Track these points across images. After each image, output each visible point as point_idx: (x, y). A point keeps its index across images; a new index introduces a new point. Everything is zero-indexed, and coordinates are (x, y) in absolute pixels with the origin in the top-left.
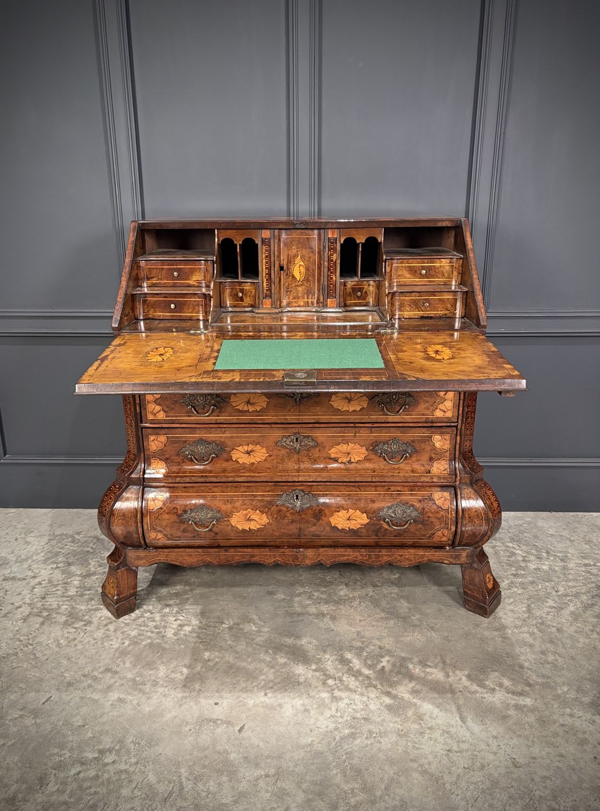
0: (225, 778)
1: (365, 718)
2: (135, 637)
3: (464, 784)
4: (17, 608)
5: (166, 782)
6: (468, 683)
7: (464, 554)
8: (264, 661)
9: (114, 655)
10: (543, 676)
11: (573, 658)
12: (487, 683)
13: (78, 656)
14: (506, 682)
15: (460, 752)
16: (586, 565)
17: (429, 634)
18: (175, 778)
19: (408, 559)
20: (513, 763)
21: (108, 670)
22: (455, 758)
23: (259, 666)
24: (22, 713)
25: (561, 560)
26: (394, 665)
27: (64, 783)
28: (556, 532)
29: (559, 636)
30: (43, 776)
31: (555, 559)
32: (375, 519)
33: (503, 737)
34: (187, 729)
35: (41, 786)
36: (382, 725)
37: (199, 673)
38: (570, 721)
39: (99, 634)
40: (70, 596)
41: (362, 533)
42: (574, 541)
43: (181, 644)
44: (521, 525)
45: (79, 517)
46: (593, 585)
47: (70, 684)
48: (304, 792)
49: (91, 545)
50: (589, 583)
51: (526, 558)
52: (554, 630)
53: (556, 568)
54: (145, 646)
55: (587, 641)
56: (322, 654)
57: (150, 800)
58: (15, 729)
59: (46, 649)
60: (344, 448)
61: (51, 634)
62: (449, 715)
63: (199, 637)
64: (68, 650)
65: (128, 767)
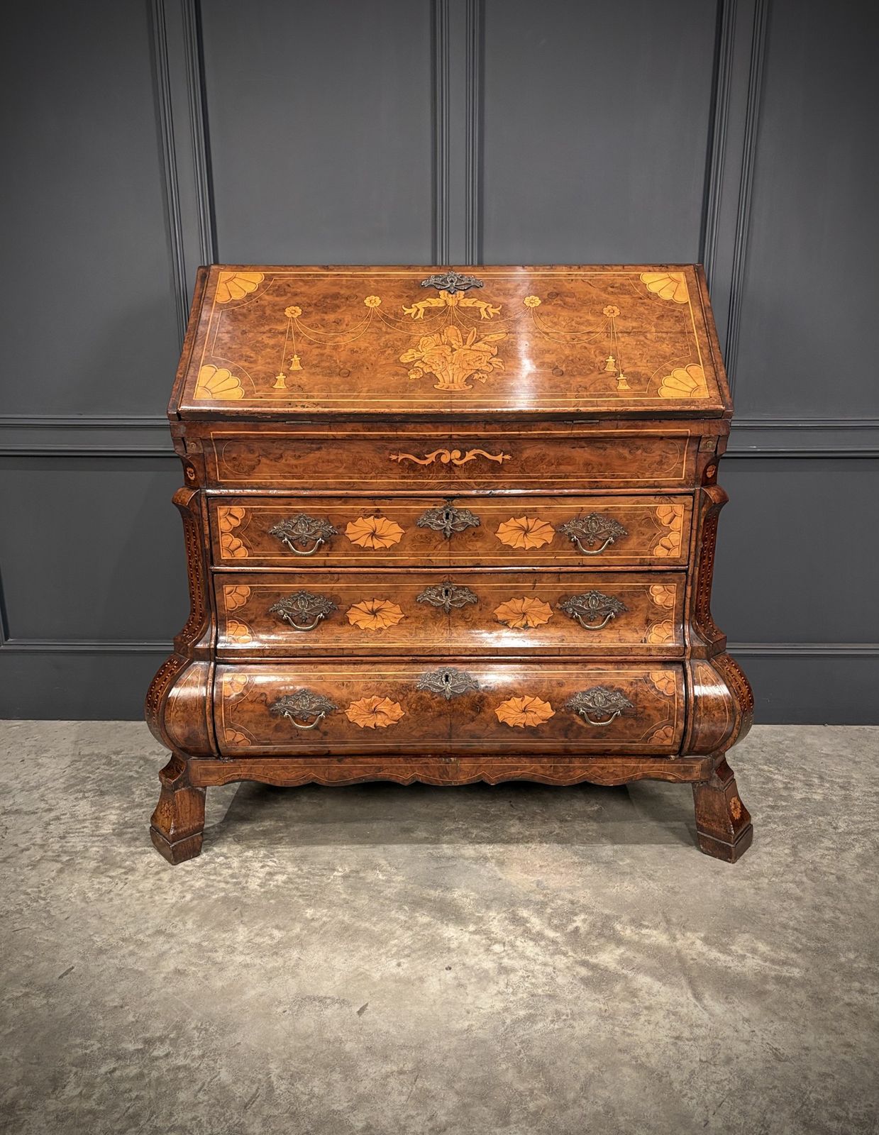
0: (336, 1076)
1: (550, 996)
2: (200, 889)
3: (700, 1083)
4: (23, 851)
5: (246, 1082)
6: (705, 949)
7: (698, 767)
8: (396, 920)
9: (169, 912)
10: (818, 939)
11: (861, 915)
12: (733, 948)
13: (115, 913)
14: (762, 947)
15: (695, 1040)
17: (645, 884)
18: (260, 1076)
19: (612, 773)
20: (775, 1054)
21: (159, 932)
22: (687, 1048)
23: (388, 927)
24: (27, 990)
25: (840, 787)
26: (593, 925)
27: (89, 1085)
28: (833, 751)
29: (841, 886)
30: (58, 1075)
31: (832, 786)
32: (563, 710)
33: (758, 1020)
34: (280, 1010)
35: (55, 1089)
36: (576, 1004)
37: (298, 937)
38: (860, 999)
39: (148, 884)
40: (102, 835)
41: (543, 732)
43: (272, 898)
44: (780, 742)
45: (118, 732)
47: (101, 951)
48: (457, 1093)
51: (789, 785)
52: (832, 878)
53: (834, 798)
54: (217, 900)
56: (484, 910)
57: (222, 1107)
58: (16, 1012)
59: (66, 905)
60: (517, 605)
61: (73, 884)
62: (677, 990)
63: (297, 889)
64: (99, 906)
65: (188, 1061)
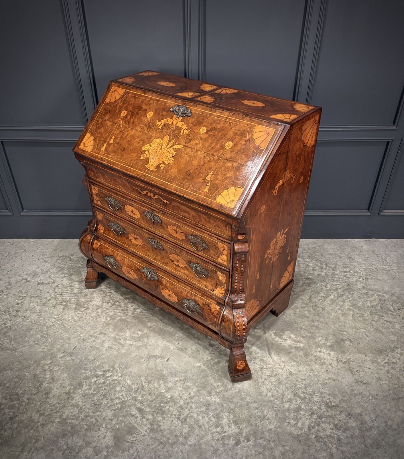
0: (161, 382)
2: (112, 316)
3: (267, 383)
4: (49, 300)
5: (135, 384)
6: (274, 337)
8: (177, 327)
9: (103, 325)
10: (311, 333)
11: (326, 324)
12: (283, 336)
13: (85, 326)
14: (293, 336)
15: (267, 369)
16: (345, 272)
18: (139, 382)
20: (290, 373)
21: (101, 333)
22: (264, 371)
23: (175, 330)
24: (64, 354)
25: (332, 269)
27: (90, 385)
28: (333, 252)
29: (322, 312)
30: (80, 382)
31: (329, 269)
33: (287, 362)
34: (143, 360)
35: (80, 387)
37: (146, 334)
39: (94, 314)
40: (75, 294)
42: (342, 257)
44: (315, 248)
46: (346, 284)
47: (84, 340)
48: (197, 387)
49: (81, 262)
50: (344, 282)
51: (314, 269)
52: (321, 309)
53: (329, 274)
54: (118, 320)
55: (335, 314)
57: (129, 392)
58: (63, 362)
59: (69, 323)
61: (69, 314)
62: (264, 352)
63: (144, 315)
64: (80, 323)
65: (117, 378)
